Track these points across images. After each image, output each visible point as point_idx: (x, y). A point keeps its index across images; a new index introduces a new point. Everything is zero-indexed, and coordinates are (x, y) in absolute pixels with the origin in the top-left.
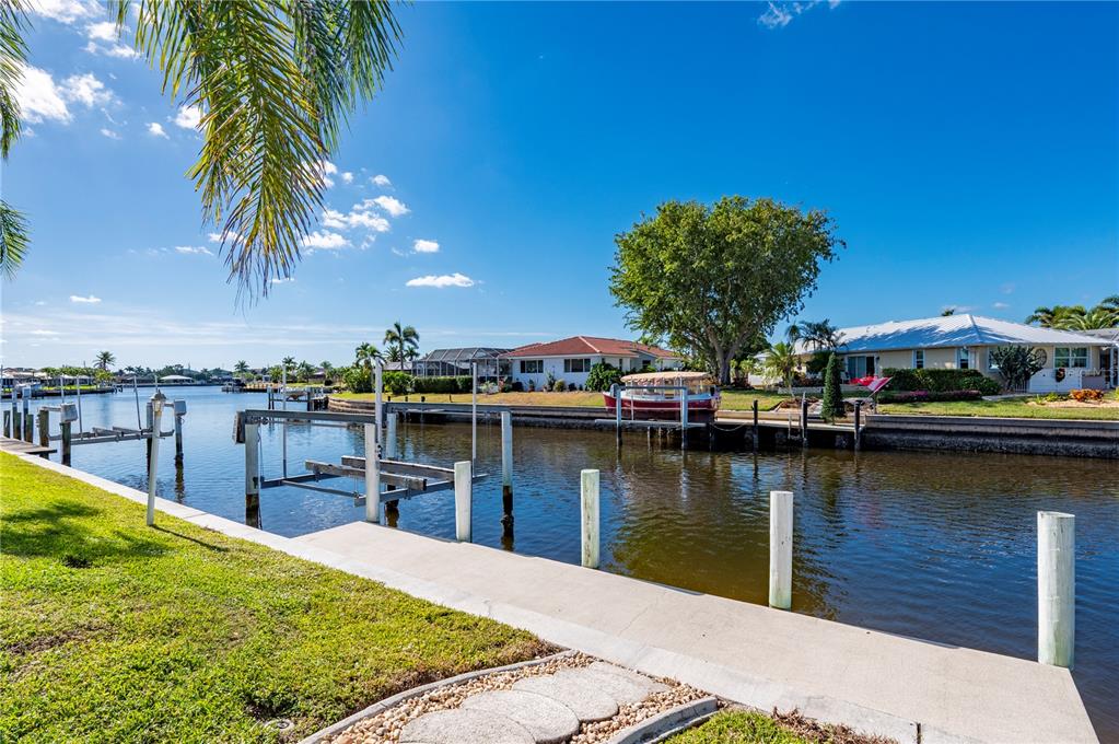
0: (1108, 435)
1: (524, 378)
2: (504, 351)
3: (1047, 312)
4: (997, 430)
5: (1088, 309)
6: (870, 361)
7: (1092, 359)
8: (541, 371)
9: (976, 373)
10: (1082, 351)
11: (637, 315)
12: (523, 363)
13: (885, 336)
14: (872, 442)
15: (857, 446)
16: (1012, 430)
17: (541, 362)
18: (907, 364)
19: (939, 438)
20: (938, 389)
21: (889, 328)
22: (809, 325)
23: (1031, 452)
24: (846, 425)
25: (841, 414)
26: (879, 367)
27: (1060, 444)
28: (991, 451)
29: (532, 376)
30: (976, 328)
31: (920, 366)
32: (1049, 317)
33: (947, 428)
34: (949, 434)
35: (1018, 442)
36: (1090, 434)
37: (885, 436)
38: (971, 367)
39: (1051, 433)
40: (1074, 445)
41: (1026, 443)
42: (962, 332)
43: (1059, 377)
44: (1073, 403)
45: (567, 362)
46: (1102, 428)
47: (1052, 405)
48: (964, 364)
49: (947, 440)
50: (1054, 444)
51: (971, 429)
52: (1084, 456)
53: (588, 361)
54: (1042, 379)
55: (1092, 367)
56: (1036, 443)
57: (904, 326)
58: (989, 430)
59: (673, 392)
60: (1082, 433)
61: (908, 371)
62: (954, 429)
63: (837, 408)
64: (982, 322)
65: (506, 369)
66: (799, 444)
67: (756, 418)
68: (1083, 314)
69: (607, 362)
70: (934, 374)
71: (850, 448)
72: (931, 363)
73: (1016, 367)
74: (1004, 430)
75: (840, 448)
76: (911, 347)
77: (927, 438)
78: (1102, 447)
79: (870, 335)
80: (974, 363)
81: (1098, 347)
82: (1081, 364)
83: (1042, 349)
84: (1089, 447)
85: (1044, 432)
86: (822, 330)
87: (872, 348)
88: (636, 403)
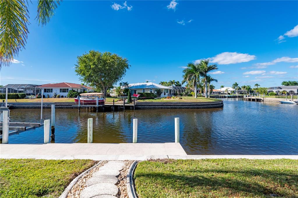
0: (172, 104)
1: (46, 94)
2: (37, 86)
3: (162, 82)
4: (157, 104)
5: (167, 82)
6: (135, 91)
7: (169, 91)
8: (52, 92)
9: (153, 94)
10: (167, 90)
11: (83, 78)
12: (45, 90)
13: (138, 86)
14: (137, 108)
15: (134, 109)
17: (52, 89)
18: (142, 92)
19: (148, 106)
20: (147, 97)
21: (138, 84)
22: (124, 83)
23: (162, 108)
24: (132, 104)
25: (131, 102)
26: (137, 92)
28: (156, 108)
29: (49, 93)
30: (153, 85)
31: (144, 92)
32: (162, 83)
34: (150, 105)
35: (159, 106)
36: (170, 104)
37: (139, 106)
38: (152, 92)
39: (164, 104)
41: (161, 106)
42: (151, 86)
43: (165, 94)
44: (167, 99)
45: (61, 89)
47: (165, 99)
48: (151, 92)
49: (149, 106)
50: (165, 106)
51: (153, 104)
52: (169, 108)
53: (68, 89)
54: (162, 95)
55: (169, 93)
56: (162, 106)
57: (141, 84)
58: (156, 104)
59: (94, 98)
60: (169, 104)
61: (142, 93)
62: (150, 104)
63: (130, 101)
64: (154, 84)
65: (38, 91)
66: (123, 109)
67: (114, 104)
68: (167, 83)
69: (74, 90)
70: (147, 94)
71: (133, 109)
72: (146, 92)
73: (159, 92)
74: (158, 104)
75: (131, 109)
76: (142, 88)
77: (146, 106)
78: (171, 106)
79: (135, 85)
80: (153, 92)
81: (169, 89)
82: (167, 92)
83: (162, 89)
84: (169, 107)
85: (163, 104)
86: (126, 84)
87: (135, 88)
88: (84, 101)
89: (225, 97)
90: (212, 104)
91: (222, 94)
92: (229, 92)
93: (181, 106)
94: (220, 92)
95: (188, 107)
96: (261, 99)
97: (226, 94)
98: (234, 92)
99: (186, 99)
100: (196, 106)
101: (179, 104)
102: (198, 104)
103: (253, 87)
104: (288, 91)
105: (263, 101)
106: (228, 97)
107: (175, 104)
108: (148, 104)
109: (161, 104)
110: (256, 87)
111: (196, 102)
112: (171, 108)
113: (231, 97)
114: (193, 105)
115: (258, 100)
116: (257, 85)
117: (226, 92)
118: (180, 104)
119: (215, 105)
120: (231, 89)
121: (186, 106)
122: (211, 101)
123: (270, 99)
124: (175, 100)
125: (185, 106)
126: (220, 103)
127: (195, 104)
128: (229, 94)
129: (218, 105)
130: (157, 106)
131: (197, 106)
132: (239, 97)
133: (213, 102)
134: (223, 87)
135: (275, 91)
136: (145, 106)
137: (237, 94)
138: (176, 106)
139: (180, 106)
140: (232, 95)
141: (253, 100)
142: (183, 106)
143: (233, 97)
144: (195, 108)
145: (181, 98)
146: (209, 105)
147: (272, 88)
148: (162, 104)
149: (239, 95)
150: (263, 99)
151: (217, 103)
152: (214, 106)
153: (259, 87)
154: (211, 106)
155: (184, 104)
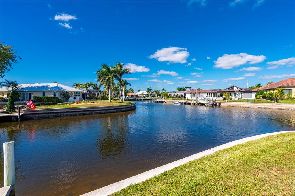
0: (80, 110)
3: (76, 84)
4: (60, 111)
5: (83, 84)
6: (30, 94)
7: (81, 95)
9: (57, 98)
10: (79, 93)
13: (35, 87)
14: (24, 118)
15: (19, 120)
16: (63, 111)
18: (40, 95)
19: (46, 115)
20: (48, 102)
21: (36, 85)
23: (67, 116)
24: (16, 114)
25: (15, 111)
26: (32, 96)
27: (72, 113)
28: (58, 116)
30: (58, 87)
31: (44, 96)
33: (48, 112)
34: (49, 113)
35: (64, 114)
36: (77, 110)
37: (30, 116)
38: (56, 96)
39: (71, 111)
40: (75, 113)
41: (66, 114)
42: (55, 87)
43: (75, 98)
44: (75, 104)
46: (79, 109)
47: (72, 105)
48: (55, 96)
49: (48, 115)
50: (71, 113)
51: (54, 111)
52: (77, 115)
54: (71, 99)
55: (81, 96)
56: (68, 113)
57: (41, 85)
58: (58, 111)
60: (76, 110)
61: (40, 97)
62: (49, 112)
63: (12, 108)
64: (60, 85)
68: (82, 85)
70: (47, 98)
71: (17, 121)
72: (47, 95)
73: (66, 96)
74: (61, 111)
75: (14, 121)
76: (41, 90)
77: (43, 115)
78: (80, 113)
79: (30, 86)
81: (82, 92)
82: (79, 96)
83: (72, 92)
84: (77, 113)
85: (69, 111)
86: (14, 84)
87: (30, 90)
89: (141, 100)
90: (124, 107)
91: (139, 97)
92: (144, 95)
93: (92, 112)
94: (137, 96)
95: (100, 112)
96: (164, 101)
97: (142, 97)
98: (147, 95)
99: (99, 104)
100: (108, 111)
101: (89, 110)
102: (111, 108)
103: (161, 91)
104: (180, 94)
105: (166, 102)
106: (143, 100)
107: (84, 110)
108: (45, 112)
109: (65, 111)
110: (163, 91)
111: (109, 106)
112: (80, 115)
113: (145, 100)
114: (106, 110)
115: (163, 102)
116: (163, 90)
117: (142, 96)
118: (91, 110)
119: (128, 109)
120: (146, 93)
121: (98, 112)
122: (124, 104)
123: (170, 101)
124: (85, 105)
125: (96, 112)
126: (132, 106)
127: (108, 108)
128: (144, 97)
129: (130, 108)
130: (60, 114)
131: (110, 111)
132: (151, 100)
133: (126, 106)
134: (140, 91)
135: (172, 94)
136: (41, 115)
137: (150, 97)
138: (85, 112)
139: (90, 112)
140: (146, 98)
141: (160, 102)
142: (94, 112)
143: (146, 100)
144: (107, 113)
145: (94, 103)
146: (122, 108)
147: (171, 92)
148: (67, 111)
149: (151, 98)
150: (165, 101)
151: (129, 106)
152: (126, 109)
153: (165, 91)
154: (124, 109)
155: (96, 109)
